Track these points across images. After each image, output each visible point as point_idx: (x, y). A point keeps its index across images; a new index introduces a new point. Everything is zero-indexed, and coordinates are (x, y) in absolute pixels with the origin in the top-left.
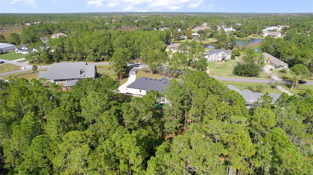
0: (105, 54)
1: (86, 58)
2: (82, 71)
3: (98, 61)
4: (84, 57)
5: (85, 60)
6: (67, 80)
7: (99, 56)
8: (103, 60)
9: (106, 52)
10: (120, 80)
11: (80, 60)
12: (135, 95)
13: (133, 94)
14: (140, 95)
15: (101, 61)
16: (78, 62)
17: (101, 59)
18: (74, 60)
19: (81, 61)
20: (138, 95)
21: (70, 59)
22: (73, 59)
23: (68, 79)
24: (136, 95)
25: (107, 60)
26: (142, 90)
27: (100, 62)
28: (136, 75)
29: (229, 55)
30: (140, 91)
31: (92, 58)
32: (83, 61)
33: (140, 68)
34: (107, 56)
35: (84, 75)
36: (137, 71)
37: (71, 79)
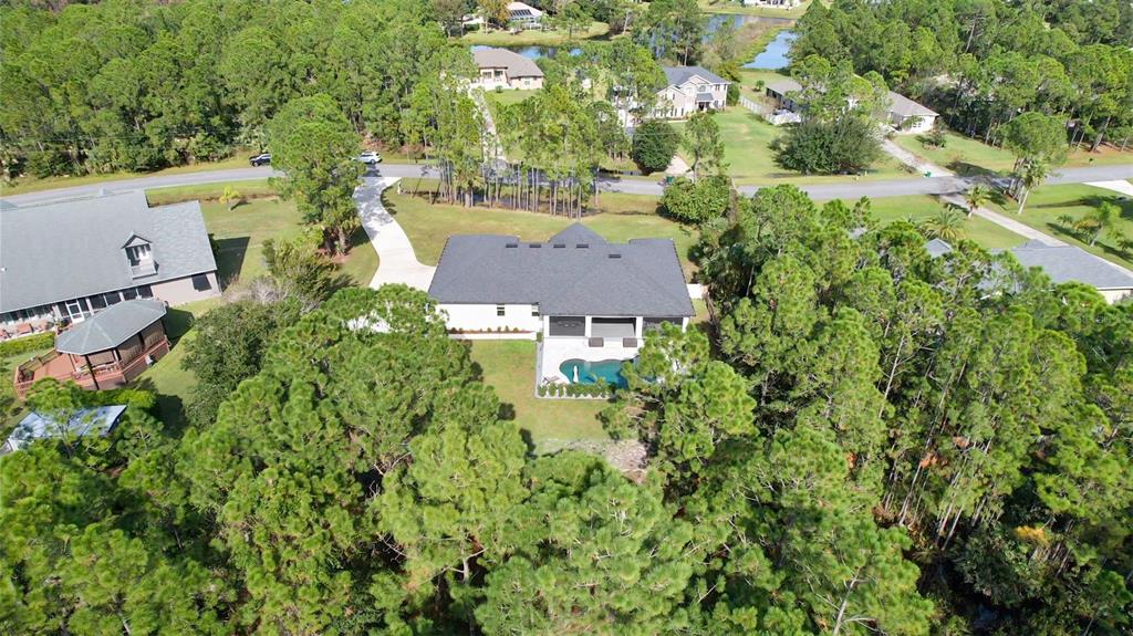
0: (187, 130)
1: (82, 158)
2: (137, 242)
3: (157, 165)
4: (73, 151)
5: (77, 167)
6: (56, 309)
7: (155, 140)
8: (183, 159)
9: (195, 117)
10: (340, 258)
12: (473, 332)
13: (461, 332)
14: (499, 331)
15: (171, 166)
17: (171, 155)
18: (13, 175)
20: (489, 331)
23: (61, 305)
24: (481, 332)
25: (205, 159)
26: (507, 308)
27: (167, 170)
28: (397, 221)
29: (722, 87)
30: (501, 313)
31: (122, 157)
32: (71, 172)
33: (388, 181)
34: (200, 137)
35: (157, 266)
36: (391, 201)
37: (84, 299)
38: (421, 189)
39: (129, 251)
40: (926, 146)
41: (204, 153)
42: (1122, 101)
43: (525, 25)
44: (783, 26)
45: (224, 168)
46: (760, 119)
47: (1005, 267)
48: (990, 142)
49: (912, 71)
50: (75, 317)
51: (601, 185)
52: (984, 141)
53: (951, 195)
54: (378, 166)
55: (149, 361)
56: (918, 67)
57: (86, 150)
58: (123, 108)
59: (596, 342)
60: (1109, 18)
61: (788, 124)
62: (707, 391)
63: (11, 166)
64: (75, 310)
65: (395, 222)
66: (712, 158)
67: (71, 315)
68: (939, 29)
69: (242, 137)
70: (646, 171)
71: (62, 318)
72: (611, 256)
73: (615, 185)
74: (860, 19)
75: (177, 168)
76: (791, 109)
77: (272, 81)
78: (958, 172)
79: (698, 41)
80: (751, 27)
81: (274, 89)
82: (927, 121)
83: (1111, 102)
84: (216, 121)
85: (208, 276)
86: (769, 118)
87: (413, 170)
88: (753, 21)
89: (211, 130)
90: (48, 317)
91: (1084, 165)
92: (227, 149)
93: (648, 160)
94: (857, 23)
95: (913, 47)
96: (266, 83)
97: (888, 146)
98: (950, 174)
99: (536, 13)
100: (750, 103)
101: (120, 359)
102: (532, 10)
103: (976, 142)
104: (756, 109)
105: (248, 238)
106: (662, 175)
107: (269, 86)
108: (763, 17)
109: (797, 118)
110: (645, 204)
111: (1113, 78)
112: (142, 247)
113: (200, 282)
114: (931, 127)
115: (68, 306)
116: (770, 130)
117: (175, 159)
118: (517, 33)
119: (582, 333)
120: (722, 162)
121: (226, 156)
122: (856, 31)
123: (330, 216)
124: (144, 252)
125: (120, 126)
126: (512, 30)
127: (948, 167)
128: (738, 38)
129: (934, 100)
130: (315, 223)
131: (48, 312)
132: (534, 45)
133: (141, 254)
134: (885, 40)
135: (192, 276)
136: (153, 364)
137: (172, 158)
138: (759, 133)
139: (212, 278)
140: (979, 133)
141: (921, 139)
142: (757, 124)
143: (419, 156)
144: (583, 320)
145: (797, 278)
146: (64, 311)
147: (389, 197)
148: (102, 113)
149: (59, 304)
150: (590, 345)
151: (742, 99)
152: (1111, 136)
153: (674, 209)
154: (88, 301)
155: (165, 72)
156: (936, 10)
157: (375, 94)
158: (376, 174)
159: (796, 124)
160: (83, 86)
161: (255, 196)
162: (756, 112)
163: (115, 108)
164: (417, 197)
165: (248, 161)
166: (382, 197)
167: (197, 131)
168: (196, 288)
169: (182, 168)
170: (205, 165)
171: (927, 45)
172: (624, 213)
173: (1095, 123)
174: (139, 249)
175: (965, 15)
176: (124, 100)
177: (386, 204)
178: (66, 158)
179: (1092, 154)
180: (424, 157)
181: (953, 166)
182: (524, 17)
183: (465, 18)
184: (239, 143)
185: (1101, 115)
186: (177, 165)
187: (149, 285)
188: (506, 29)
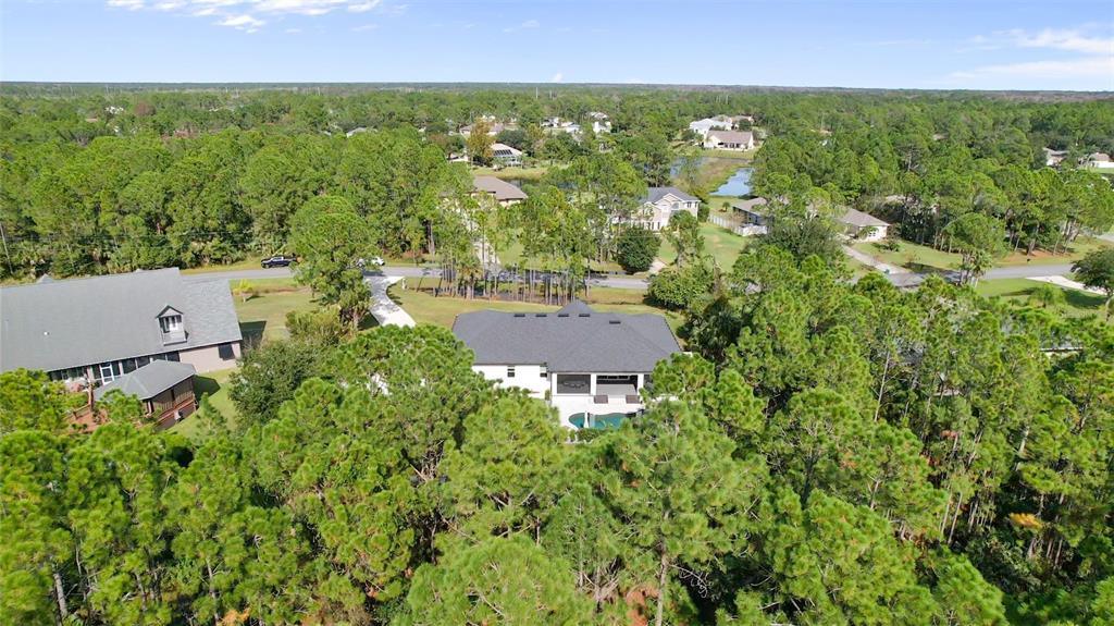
0: (204, 234)
1: (104, 260)
2: (170, 313)
4: (97, 253)
5: (99, 268)
6: (90, 371)
7: (175, 244)
8: (198, 261)
9: (213, 223)
11: (71, 271)
15: (186, 268)
16: (65, 281)
17: (187, 257)
18: (38, 275)
19: (82, 274)
21: (15, 268)
22: (33, 270)
23: (95, 367)
25: (218, 261)
28: (404, 310)
29: (693, 205)
30: (511, 374)
31: (142, 259)
32: (93, 273)
33: (393, 280)
34: (215, 241)
35: (187, 335)
36: (396, 295)
37: (117, 362)
38: (423, 286)
39: (161, 320)
40: (882, 250)
41: (218, 255)
42: (1047, 209)
43: (507, 163)
44: (741, 164)
45: (237, 270)
46: (729, 231)
47: (968, 298)
48: (938, 248)
49: (863, 191)
50: (106, 380)
51: (589, 281)
52: (933, 247)
53: (907, 287)
54: (382, 268)
55: (177, 416)
56: (868, 187)
57: (109, 253)
58: (149, 214)
59: (600, 399)
60: (1025, 154)
61: (756, 236)
62: (721, 394)
63: (38, 265)
64: (107, 373)
65: (402, 311)
66: (694, 251)
67: (103, 378)
68: (883, 159)
69: (253, 244)
70: (630, 270)
71: (95, 381)
72: (612, 323)
73: (602, 282)
74: (812, 150)
75: (191, 270)
76: (756, 224)
77: (287, 191)
78: (914, 270)
79: (667, 171)
80: (712, 164)
81: (287, 199)
82: (881, 231)
83: (1038, 210)
84: (232, 227)
85: (233, 346)
86: (738, 231)
87: (416, 271)
88: (712, 160)
89: (226, 236)
90: (81, 380)
91: (1023, 265)
92: (239, 254)
93: (632, 260)
94: (810, 153)
95: (861, 170)
96: (281, 193)
97: (848, 251)
98: (904, 271)
99: (516, 153)
100: (717, 220)
101: (153, 410)
102: (513, 150)
103: (925, 248)
104: (725, 224)
105: (265, 322)
106: (646, 274)
107: (284, 196)
108: (721, 157)
109: (763, 230)
110: (632, 296)
111: (1036, 190)
112: (173, 318)
113: (225, 351)
114: (885, 235)
115: (101, 369)
116: (739, 240)
117: (191, 261)
118: (499, 169)
119: (588, 391)
120: (703, 254)
121: (238, 260)
122: (809, 160)
123: (346, 296)
124: (174, 322)
125: (143, 230)
126: (495, 167)
127: (904, 267)
128: (701, 172)
129: (886, 214)
130: (333, 303)
131: (81, 375)
132: (516, 179)
133: (171, 325)
134: (836, 165)
135: (219, 345)
136: (180, 420)
137: (189, 259)
138: (730, 242)
139: (236, 348)
140: (927, 241)
141: (877, 245)
142: (726, 235)
143: (420, 260)
144: (588, 377)
145: (792, 308)
146: (97, 374)
147: (393, 291)
148: (129, 218)
149: (93, 366)
150: (595, 401)
151: (711, 216)
152: (1043, 241)
153: (660, 296)
154: (120, 365)
155: (190, 183)
156: (877, 144)
157: (379, 206)
158: (380, 274)
159: (763, 235)
160: (114, 195)
161: (267, 292)
162: (725, 227)
163: (141, 213)
164: (420, 292)
165: (259, 264)
166: (387, 292)
167: (213, 236)
168: (221, 356)
169: (197, 270)
170: (218, 267)
171: (873, 168)
172: (614, 303)
173: (1028, 229)
174: (170, 319)
175: (902, 149)
176: (150, 207)
177: (392, 297)
178: (90, 259)
179: (1028, 257)
180: (424, 261)
181: (909, 266)
182: (506, 156)
183: (452, 156)
184: (250, 250)
185: (1031, 222)
186: (192, 267)
187: (177, 352)
188: (489, 166)
